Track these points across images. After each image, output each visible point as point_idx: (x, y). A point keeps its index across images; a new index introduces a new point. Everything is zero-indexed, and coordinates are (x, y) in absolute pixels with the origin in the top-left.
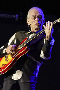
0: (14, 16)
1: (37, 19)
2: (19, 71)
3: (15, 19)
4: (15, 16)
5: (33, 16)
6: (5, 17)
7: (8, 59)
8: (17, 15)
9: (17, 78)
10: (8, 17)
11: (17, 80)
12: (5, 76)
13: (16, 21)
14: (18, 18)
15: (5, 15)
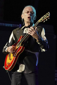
4: (19, 25)
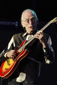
0: (14, 24)
1: (30, 22)
2: (22, 73)
3: (15, 26)
5: (27, 19)
6: (6, 24)
7: (10, 63)
8: (16, 22)
9: (21, 80)
10: (9, 24)
11: (21, 82)
12: (9, 80)
13: (16, 27)
14: (18, 25)
15: (6, 22)
